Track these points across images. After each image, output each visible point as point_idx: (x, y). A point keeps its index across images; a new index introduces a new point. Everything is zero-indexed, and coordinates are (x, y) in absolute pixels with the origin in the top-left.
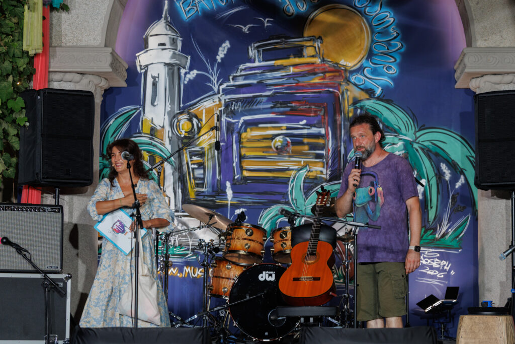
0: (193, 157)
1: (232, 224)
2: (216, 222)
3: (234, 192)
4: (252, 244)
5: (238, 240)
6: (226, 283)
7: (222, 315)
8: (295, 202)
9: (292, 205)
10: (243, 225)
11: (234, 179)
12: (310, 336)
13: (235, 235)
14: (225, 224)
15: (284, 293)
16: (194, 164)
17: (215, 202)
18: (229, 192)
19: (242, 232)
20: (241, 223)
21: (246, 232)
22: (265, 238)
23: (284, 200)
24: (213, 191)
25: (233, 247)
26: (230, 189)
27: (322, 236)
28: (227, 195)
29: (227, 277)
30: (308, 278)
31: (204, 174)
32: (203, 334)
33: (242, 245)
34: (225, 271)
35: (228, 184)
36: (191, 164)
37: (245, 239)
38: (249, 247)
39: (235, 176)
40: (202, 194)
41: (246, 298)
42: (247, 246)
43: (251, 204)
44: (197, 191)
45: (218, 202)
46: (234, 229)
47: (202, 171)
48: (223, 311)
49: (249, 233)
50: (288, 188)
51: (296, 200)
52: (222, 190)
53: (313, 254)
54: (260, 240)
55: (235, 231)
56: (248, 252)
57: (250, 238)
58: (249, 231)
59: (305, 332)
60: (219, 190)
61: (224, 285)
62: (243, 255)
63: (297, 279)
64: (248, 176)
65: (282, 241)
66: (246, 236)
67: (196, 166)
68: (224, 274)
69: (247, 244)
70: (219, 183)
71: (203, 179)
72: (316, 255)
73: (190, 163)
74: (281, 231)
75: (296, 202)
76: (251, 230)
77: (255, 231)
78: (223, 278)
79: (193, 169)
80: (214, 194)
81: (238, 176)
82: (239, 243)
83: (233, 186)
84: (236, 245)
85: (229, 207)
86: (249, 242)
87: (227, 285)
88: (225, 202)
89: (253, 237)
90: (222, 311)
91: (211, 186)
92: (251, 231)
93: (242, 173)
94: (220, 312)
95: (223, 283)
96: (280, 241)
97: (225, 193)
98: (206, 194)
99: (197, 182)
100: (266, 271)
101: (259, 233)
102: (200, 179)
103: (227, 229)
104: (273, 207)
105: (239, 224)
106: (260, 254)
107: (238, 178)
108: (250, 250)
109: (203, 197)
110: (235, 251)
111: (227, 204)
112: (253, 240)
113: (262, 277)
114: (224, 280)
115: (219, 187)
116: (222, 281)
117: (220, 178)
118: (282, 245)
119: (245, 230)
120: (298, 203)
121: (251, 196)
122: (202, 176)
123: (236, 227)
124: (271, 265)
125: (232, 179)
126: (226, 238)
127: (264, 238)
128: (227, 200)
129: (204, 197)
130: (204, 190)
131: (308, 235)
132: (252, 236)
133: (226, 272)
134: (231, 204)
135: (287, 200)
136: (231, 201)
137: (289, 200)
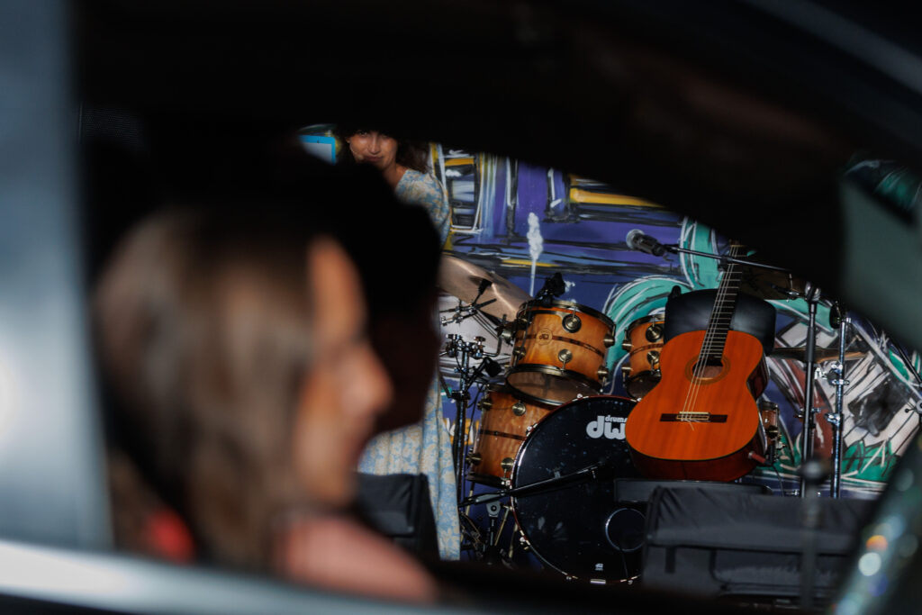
0: (451, 152)
1: (530, 303)
2: (495, 300)
3: (547, 241)
4: (578, 352)
5: (542, 341)
6: (511, 448)
7: (492, 513)
8: (694, 272)
9: (688, 278)
10: (557, 305)
11: (548, 208)
12: (672, 506)
13: (535, 329)
14: (514, 304)
15: (636, 449)
16: (452, 168)
17: (501, 262)
18: (535, 240)
19: (552, 323)
20: (552, 300)
21: (564, 323)
22: (611, 341)
23: (668, 265)
24: (496, 236)
25: (530, 357)
26: (538, 231)
27: (740, 323)
28: (527, 247)
29: (515, 433)
30: (697, 416)
31: (476, 193)
32: (410, 488)
33: (552, 353)
34: (509, 419)
35: (533, 220)
36: (447, 168)
37: (560, 338)
38: (569, 358)
39: (550, 202)
40: (468, 242)
41: (553, 476)
42: (564, 356)
43: (588, 271)
44: (456, 234)
45: (509, 262)
46: (535, 313)
47: (470, 186)
48: (497, 504)
49: (570, 324)
50: (679, 236)
51: (697, 265)
52: (517, 235)
53: (713, 362)
54: (595, 344)
55: (537, 317)
56: (566, 371)
57: (573, 336)
58: (571, 320)
59: (661, 499)
60: (511, 234)
61: (506, 452)
62: (554, 376)
63: (670, 418)
64: (582, 204)
65: (649, 347)
66: (563, 333)
67: (457, 174)
68: (507, 426)
69: (563, 352)
70: (510, 217)
71: (473, 205)
72: (721, 365)
73: (442, 165)
74: (648, 325)
75: (698, 271)
76: (576, 317)
77: (586, 321)
78: (505, 435)
79: (450, 181)
80: (497, 242)
81: (559, 201)
82: (544, 347)
83: (545, 223)
84: (537, 352)
85: (533, 277)
86: (570, 348)
87: (512, 452)
88: (524, 263)
89: (579, 336)
90: (493, 504)
91: (491, 224)
92: (575, 320)
93: (568, 195)
94: (489, 507)
95: (504, 448)
96: (644, 348)
97: (525, 240)
98: (479, 241)
99: (457, 211)
100: (606, 416)
101: (596, 328)
102: (466, 204)
103: (518, 315)
104: (639, 281)
105: (547, 301)
106: (596, 378)
107: (558, 205)
108: (570, 365)
109: (470, 248)
110: (535, 367)
111: (528, 269)
112: (578, 343)
113: (595, 429)
114: (508, 440)
115: (511, 227)
116: (503, 442)
117: (515, 205)
118: (649, 358)
119: (562, 318)
120: (701, 274)
121: (590, 252)
122: (471, 198)
123: (541, 309)
124: (619, 400)
125: (545, 208)
126: (514, 336)
127: (606, 340)
128: (528, 258)
129: (474, 250)
130: (473, 231)
131: (704, 318)
132: (580, 332)
133: (513, 422)
134: (538, 268)
135: (675, 266)
136: (538, 260)
137: (680, 266)
